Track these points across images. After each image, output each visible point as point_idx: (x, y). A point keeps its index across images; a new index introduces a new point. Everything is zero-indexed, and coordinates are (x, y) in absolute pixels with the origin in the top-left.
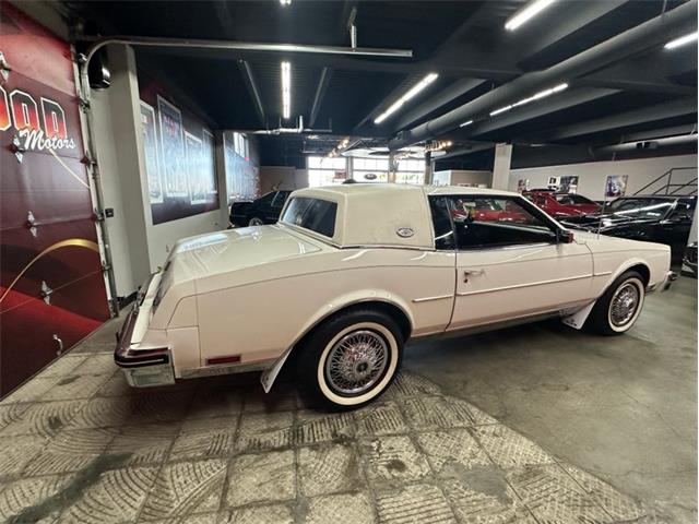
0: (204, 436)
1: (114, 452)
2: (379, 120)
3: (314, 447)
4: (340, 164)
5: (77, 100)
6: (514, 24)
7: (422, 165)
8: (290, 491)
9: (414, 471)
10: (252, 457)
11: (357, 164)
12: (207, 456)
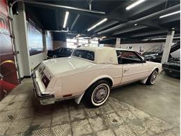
0: (60, 117)
1: (34, 125)
2: (89, 30)
3: (92, 118)
4: (75, 41)
5: (9, 17)
6: (128, 8)
7: (97, 42)
8: (90, 131)
9: (120, 122)
10: (76, 122)
11: (80, 41)
12: (63, 123)
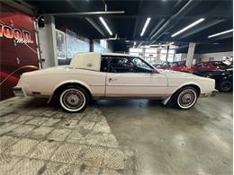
1: (16, 111)
2: (142, 34)
3: (55, 118)
4: (141, 51)
8: (39, 124)
9: (70, 127)
10: (40, 117)
11: (147, 51)
12: (31, 115)
